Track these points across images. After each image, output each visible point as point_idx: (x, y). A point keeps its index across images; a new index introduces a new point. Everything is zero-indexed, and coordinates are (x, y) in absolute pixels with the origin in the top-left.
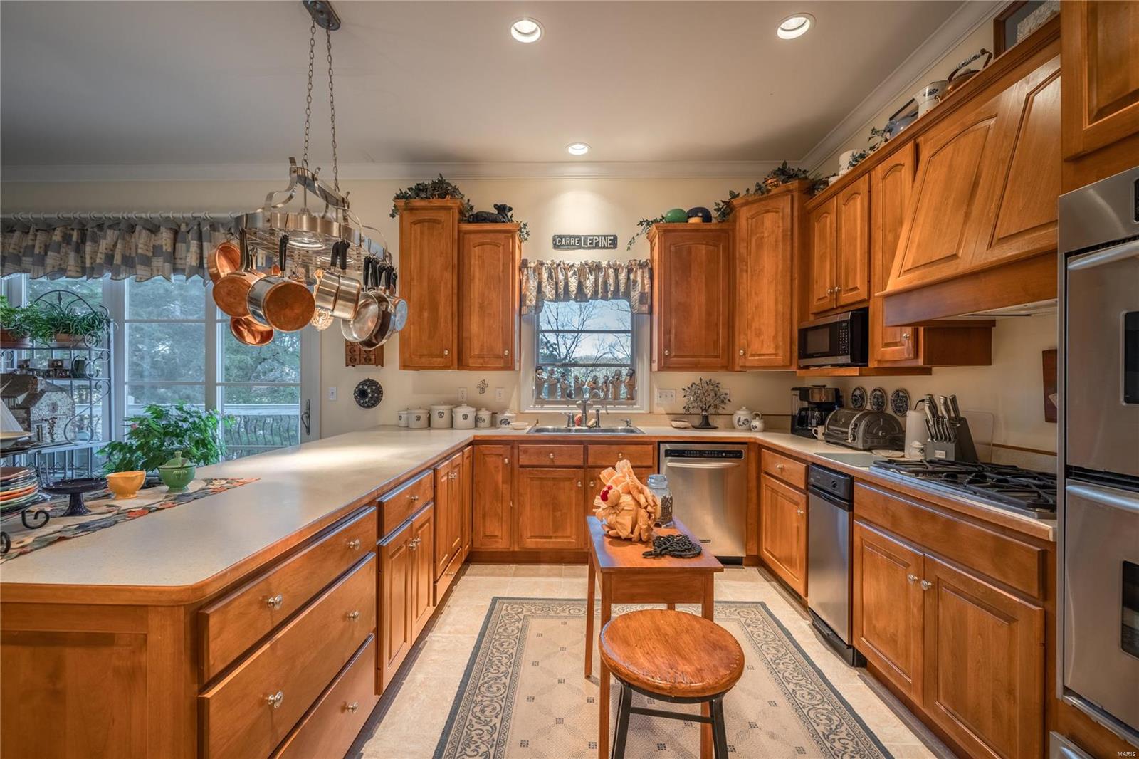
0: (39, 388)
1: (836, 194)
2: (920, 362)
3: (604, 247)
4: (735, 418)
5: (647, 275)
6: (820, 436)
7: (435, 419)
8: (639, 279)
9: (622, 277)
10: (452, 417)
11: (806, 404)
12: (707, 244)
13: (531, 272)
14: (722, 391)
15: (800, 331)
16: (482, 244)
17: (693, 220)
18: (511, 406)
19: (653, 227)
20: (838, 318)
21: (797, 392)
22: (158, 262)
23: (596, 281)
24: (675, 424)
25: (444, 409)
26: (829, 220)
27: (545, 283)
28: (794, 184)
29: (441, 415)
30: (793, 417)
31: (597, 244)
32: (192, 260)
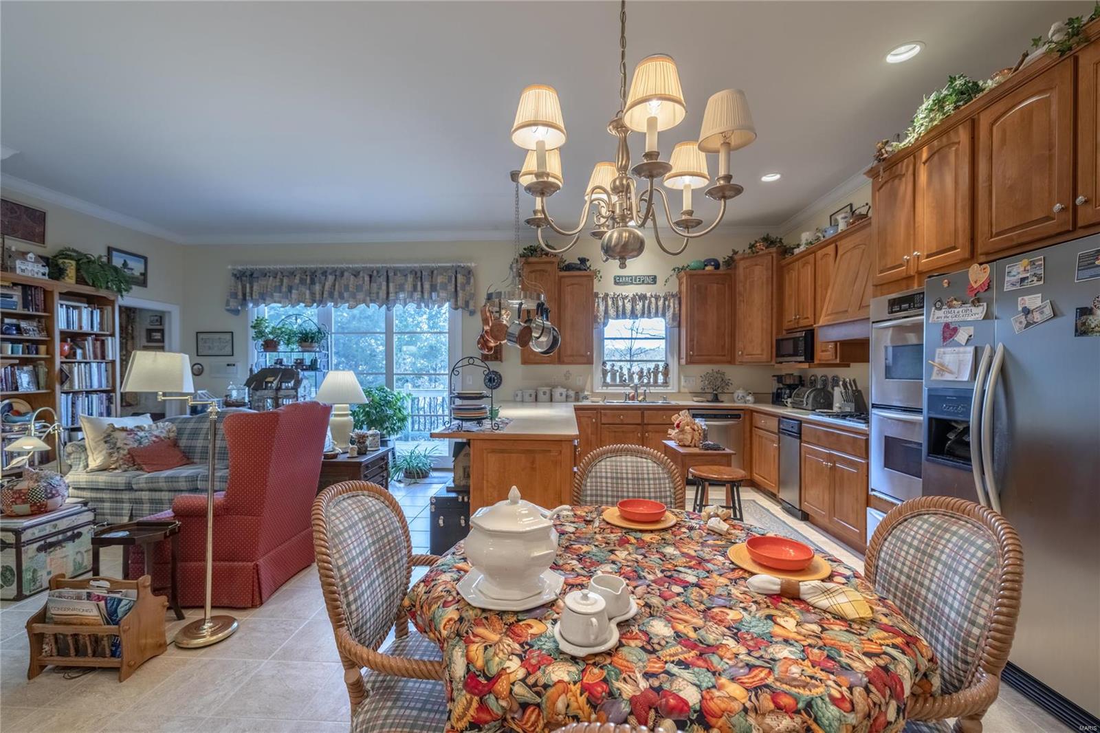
0: (300, 376)
1: (798, 260)
2: (838, 361)
3: (648, 283)
4: (735, 395)
5: (677, 302)
6: (789, 405)
7: (541, 395)
8: (672, 305)
9: (661, 303)
10: (551, 395)
11: (781, 386)
12: (717, 283)
13: (600, 300)
14: (727, 377)
15: (778, 341)
16: (573, 284)
17: (708, 268)
18: (587, 388)
19: (683, 273)
20: (798, 335)
21: (776, 378)
22: (360, 296)
23: (644, 306)
24: (695, 399)
25: (547, 389)
26: (794, 274)
27: (610, 308)
28: (773, 250)
29: (544, 393)
30: (773, 393)
31: (643, 281)
32: (383, 294)
